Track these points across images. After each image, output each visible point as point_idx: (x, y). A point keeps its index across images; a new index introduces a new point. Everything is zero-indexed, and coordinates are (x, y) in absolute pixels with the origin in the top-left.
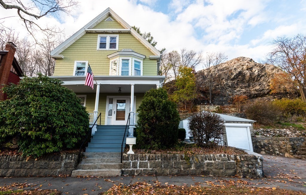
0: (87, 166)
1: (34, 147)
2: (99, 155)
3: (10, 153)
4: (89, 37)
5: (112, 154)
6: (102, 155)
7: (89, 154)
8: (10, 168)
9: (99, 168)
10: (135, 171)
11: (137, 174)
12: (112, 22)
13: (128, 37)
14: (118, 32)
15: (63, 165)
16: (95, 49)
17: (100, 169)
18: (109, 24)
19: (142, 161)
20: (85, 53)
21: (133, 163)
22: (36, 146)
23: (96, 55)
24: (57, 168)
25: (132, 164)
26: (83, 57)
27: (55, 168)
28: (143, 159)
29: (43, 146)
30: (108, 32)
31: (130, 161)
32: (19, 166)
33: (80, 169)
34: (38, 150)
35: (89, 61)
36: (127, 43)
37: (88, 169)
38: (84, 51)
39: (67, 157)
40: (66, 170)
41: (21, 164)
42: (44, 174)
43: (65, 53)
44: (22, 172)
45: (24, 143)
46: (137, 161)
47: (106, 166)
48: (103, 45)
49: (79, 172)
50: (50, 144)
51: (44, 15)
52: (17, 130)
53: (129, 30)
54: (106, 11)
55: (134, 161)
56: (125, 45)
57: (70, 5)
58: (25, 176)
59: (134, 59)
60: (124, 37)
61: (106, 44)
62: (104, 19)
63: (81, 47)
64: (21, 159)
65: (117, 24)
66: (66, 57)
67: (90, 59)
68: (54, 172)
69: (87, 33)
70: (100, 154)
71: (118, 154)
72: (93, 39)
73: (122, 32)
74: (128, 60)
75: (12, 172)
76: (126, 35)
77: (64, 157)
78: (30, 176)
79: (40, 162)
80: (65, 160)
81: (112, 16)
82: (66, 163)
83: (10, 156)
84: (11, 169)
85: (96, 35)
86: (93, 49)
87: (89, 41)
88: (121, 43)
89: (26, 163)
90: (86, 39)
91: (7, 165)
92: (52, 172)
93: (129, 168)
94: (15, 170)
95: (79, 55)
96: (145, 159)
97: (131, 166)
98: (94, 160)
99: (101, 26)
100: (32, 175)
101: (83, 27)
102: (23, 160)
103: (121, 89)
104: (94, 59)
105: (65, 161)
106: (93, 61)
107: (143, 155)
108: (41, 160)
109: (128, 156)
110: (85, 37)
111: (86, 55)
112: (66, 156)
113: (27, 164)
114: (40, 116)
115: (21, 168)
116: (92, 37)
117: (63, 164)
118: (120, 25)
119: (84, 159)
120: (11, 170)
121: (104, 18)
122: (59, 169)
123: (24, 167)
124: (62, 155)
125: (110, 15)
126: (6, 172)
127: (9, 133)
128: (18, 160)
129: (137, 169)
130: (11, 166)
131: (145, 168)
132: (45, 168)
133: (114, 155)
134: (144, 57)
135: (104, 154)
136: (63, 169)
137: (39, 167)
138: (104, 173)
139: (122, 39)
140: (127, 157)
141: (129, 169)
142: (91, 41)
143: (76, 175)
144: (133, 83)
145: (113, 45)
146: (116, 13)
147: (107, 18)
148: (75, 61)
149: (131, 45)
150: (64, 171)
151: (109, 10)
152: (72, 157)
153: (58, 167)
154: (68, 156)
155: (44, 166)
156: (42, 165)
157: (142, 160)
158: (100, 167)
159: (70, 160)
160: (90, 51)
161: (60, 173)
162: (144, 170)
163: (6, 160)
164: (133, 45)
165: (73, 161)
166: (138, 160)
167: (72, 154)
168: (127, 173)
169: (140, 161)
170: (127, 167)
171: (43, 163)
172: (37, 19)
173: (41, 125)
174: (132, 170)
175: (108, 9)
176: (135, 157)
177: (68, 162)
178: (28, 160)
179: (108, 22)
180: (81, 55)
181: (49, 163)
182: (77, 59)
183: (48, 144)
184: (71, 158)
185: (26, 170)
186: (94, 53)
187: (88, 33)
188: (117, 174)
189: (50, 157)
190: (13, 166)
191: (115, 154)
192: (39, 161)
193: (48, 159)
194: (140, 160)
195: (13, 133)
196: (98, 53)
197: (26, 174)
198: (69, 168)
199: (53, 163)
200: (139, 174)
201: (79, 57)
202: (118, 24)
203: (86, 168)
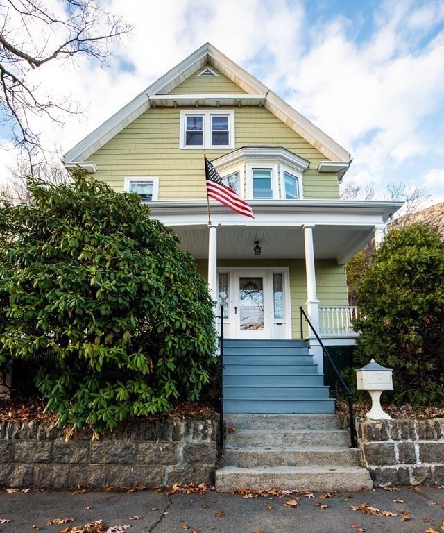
0: (254, 456)
1: (95, 398)
2: (268, 422)
3: (10, 414)
4: (157, 116)
5: (306, 418)
6: (275, 422)
7: (236, 417)
8: (17, 461)
9: (290, 464)
10: (411, 472)
11: (418, 483)
12: (215, 80)
13: (259, 116)
14: (232, 103)
15: (181, 454)
16: (175, 146)
17: (295, 465)
18: (209, 85)
19: (426, 442)
20: (151, 156)
21: (401, 447)
22: (98, 392)
23: (177, 161)
24: (163, 464)
25: (400, 452)
26: (146, 167)
27: (157, 463)
28: (429, 434)
29: (122, 394)
30: (207, 103)
31: (391, 441)
32: (45, 456)
33: (231, 464)
34: (108, 406)
35: (162, 178)
36: (258, 130)
37: (258, 465)
38: (146, 151)
39: (190, 428)
40: (192, 470)
41: (51, 450)
42: (125, 480)
43: (98, 157)
44: (55, 475)
45: (60, 386)
46: (410, 441)
47: (310, 458)
48: (194, 137)
49: (237, 475)
50: (142, 389)
51: (52, 58)
52: (42, 342)
53: (263, 97)
54: (200, 51)
55: (401, 442)
56: (253, 135)
57: (114, 33)
58: (69, 487)
59: (283, 168)
60: (248, 116)
61: (201, 133)
62: (195, 74)
63: (140, 141)
64: (48, 435)
65: (227, 85)
66: (101, 168)
67: (163, 172)
68: (156, 474)
69: (152, 107)
70: (272, 418)
71: (323, 419)
72: (169, 121)
73: (244, 103)
74: (268, 171)
75: (26, 474)
76: (253, 110)
77: (183, 430)
78: (82, 487)
79: (109, 444)
80: (187, 438)
81: (216, 64)
82: (190, 448)
83: (12, 423)
84: (22, 466)
85: (175, 111)
86: (171, 146)
87: (159, 126)
88: (241, 130)
89: (67, 446)
90: (149, 121)
91: (8, 451)
92: (150, 477)
93: (393, 464)
94: (33, 469)
95: (136, 162)
96: (436, 434)
97: (397, 457)
98: (262, 437)
99: (187, 90)
100: (89, 485)
101: (145, 91)
102: (55, 439)
103: (260, 245)
104: (173, 172)
105: (187, 443)
106: (171, 178)
107: (427, 423)
108: (111, 439)
109: (383, 426)
110: (147, 116)
111: (152, 162)
112: (188, 426)
113: (68, 451)
114: (122, 290)
115: (51, 461)
116: (166, 116)
117: (182, 449)
118: (235, 86)
119: (232, 435)
120: (21, 469)
121: (194, 70)
122: (170, 466)
123: (60, 459)
124: (175, 424)
125: (209, 62)
126: (9, 474)
127: (14, 351)
128: (41, 438)
129: (414, 466)
130: (20, 455)
131: (439, 462)
132: (125, 463)
133: (313, 421)
134: (305, 165)
135: (281, 420)
136: (182, 465)
137: (109, 460)
138: (318, 479)
139: (243, 120)
140: (381, 430)
141: (392, 467)
142: (163, 126)
143: (230, 485)
144: (309, 222)
145: (220, 137)
146: (227, 56)
147: (201, 70)
148: (126, 178)
149: (268, 135)
150: (188, 473)
151: (207, 50)
152: (205, 428)
153: (165, 461)
154: (193, 425)
155: (123, 457)
156: (115, 455)
157: (427, 438)
158: (292, 460)
159: (200, 439)
160: (162, 151)
161: (175, 477)
162: (437, 468)
163: (3, 437)
164: (272, 135)
165: (208, 440)
166: (414, 439)
167: (202, 418)
168: (387, 478)
169: (421, 442)
170: (385, 459)
171: (118, 445)
172: (34, 68)
173: (121, 323)
174: (400, 469)
175: (204, 48)
176: (403, 429)
177: (195, 445)
178: (71, 438)
179: (204, 80)
180: (140, 162)
181: (137, 447)
182: (129, 173)
183: (136, 387)
184: (203, 431)
185: (66, 467)
186: (173, 156)
187: (154, 106)
188: (360, 484)
189: (139, 429)
190: (27, 455)
191: (316, 418)
192: (106, 441)
193: (133, 436)
194: (421, 438)
195: (30, 350)
196: (183, 156)
197: (68, 479)
198: (199, 464)
199: (149, 448)
200: (424, 482)
201: (135, 167)
202: (232, 85)
203: (248, 462)
